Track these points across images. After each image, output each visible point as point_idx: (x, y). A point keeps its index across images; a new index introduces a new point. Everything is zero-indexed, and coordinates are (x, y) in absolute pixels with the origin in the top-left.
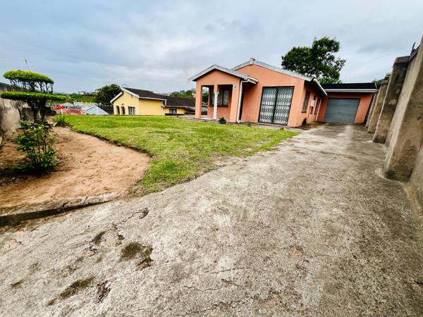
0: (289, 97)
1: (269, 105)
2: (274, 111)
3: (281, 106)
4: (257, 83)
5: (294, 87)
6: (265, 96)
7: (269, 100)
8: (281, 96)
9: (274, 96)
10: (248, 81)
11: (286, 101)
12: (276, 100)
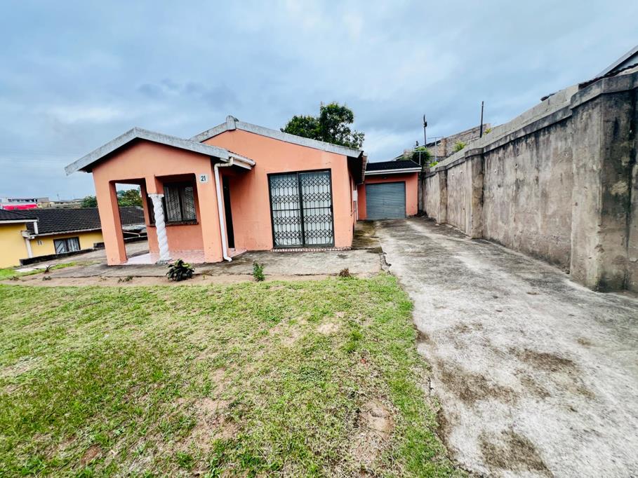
0: (326, 189)
1: (288, 210)
2: (302, 220)
3: (314, 208)
4: (253, 167)
5: (330, 170)
6: (275, 193)
7: (286, 199)
8: (307, 190)
9: (295, 192)
10: (232, 162)
11: (319, 198)
12: (301, 199)
